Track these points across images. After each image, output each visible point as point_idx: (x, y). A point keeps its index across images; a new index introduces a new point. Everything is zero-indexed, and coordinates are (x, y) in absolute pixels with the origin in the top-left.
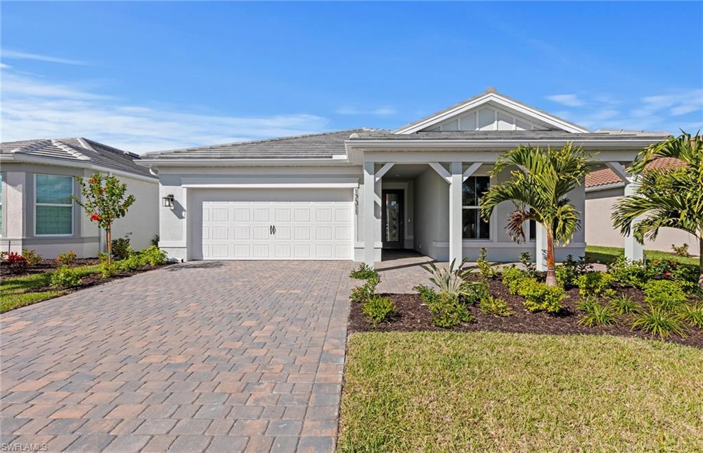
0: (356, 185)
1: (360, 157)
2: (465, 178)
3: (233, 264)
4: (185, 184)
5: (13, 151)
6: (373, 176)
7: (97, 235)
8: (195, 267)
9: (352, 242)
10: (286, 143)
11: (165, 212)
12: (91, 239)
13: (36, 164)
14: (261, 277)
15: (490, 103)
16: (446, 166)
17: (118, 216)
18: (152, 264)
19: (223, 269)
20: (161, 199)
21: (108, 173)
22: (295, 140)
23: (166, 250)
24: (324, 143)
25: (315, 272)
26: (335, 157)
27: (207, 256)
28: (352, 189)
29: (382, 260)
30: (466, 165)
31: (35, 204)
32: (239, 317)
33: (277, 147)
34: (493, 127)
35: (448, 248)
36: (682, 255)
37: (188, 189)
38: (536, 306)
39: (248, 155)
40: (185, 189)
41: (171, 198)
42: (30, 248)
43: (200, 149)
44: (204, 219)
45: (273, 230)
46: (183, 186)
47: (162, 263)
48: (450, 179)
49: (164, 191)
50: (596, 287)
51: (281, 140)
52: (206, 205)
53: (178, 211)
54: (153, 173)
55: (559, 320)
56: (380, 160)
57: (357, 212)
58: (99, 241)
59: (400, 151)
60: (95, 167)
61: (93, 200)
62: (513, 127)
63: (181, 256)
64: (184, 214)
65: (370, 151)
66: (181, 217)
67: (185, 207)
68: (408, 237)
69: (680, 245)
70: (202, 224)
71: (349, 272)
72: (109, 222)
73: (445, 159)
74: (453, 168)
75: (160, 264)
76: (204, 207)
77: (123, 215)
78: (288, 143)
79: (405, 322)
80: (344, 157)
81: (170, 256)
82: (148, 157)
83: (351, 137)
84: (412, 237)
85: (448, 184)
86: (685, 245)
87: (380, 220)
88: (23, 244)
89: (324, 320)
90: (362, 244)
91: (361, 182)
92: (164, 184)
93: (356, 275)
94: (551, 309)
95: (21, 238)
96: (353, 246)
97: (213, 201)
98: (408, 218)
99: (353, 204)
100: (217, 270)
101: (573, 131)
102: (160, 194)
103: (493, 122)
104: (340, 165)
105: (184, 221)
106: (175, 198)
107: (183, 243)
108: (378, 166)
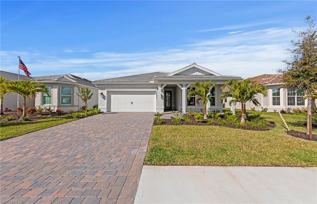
0: (156, 90)
1: (157, 82)
2: (186, 88)
3: (120, 113)
4: (106, 89)
5: (56, 80)
6: (161, 88)
7: (78, 105)
8: (109, 113)
9: (155, 107)
11: (100, 98)
12: (76, 106)
13: (62, 84)
14: (129, 116)
15: (194, 67)
16: (181, 85)
17: (89, 99)
18: (97, 113)
19: (118, 114)
20: (99, 94)
21: (82, 86)
22: (138, 76)
23: (101, 109)
24: (147, 77)
25: (145, 115)
26: (150, 82)
27: (112, 111)
28: (155, 91)
29: (164, 112)
30: (187, 85)
31: (61, 95)
32: (126, 123)
33: (133, 79)
34: (195, 74)
36: (253, 111)
37: (107, 91)
38: (198, 120)
39: (125, 81)
40: (106, 91)
41: (102, 94)
42: (60, 108)
43: (110, 79)
45: (132, 103)
47: (100, 113)
48: (182, 89)
49: (100, 91)
50: (216, 117)
51: (134, 76)
52: (112, 96)
53: (104, 97)
54: (96, 86)
55: (203, 123)
56: (162, 83)
57: (157, 98)
58: (79, 107)
59: (169, 81)
60: (78, 84)
61: (82, 94)
62: (201, 74)
63: (105, 111)
64: (106, 98)
65: (160, 81)
66: (105, 99)
67: (106, 96)
68: (173, 106)
69: (253, 108)
71: (154, 115)
72: (86, 100)
73: (181, 83)
74: (183, 85)
75: (99, 113)
76: (111, 96)
77: (90, 99)
78: (136, 77)
79: (167, 124)
80: (153, 82)
81: (102, 111)
82: (95, 82)
83: (155, 77)
84: (174, 106)
85: (182, 90)
86: (254, 108)
88: (58, 107)
89: (147, 124)
90: (158, 107)
91: (158, 89)
92: (100, 90)
93: (156, 115)
94: (201, 121)
95: (57, 105)
98: (173, 99)
99: (155, 95)
100: (116, 114)
101: (217, 75)
102: (99, 92)
103: (195, 72)
104: (152, 84)
105: (106, 100)
106: (103, 94)
107: (106, 107)
108: (162, 85)
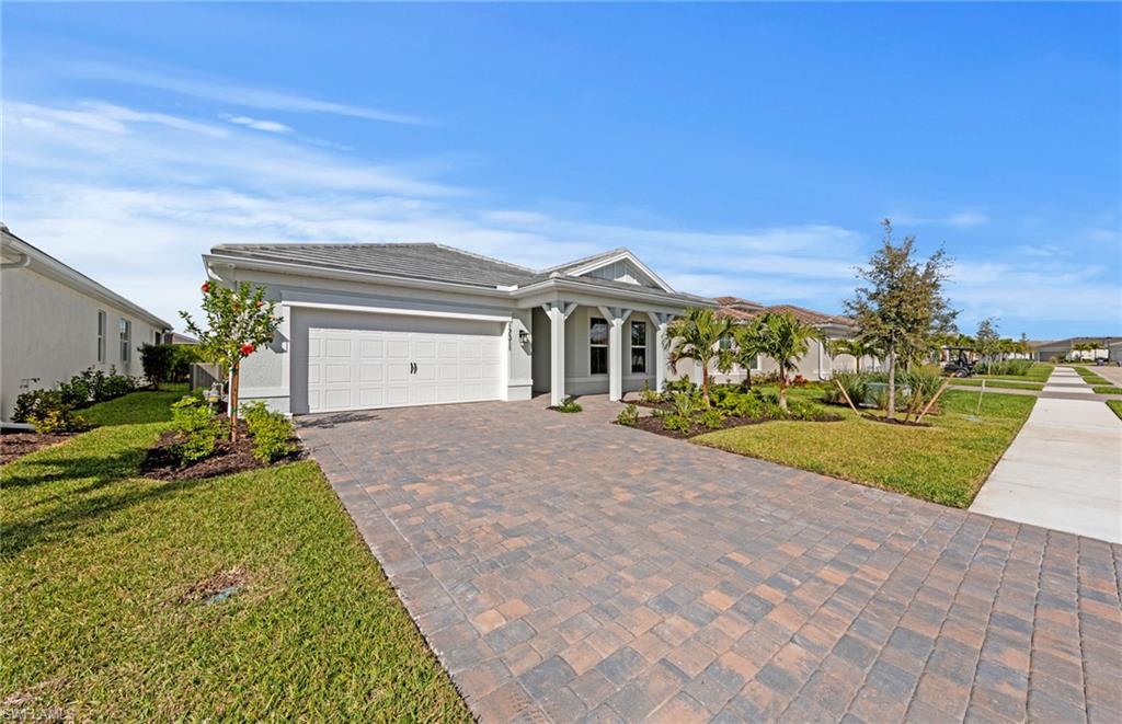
0: (510, 319)
4: (286, 300)
6: (563, 315)
9: (506, 380)
10: (380, 253)
15: (625, 260)
26: (501, 288)
27: (314, 408)
28: (504, 323)
29: (533, 397)
30: (623, 310)
34: (623, 279)
35: (609, 382)
37: (293, 308)
40: (289, 308)
44: (311, 354)
45: (414, 368)
46: (283, 302)
52: (313, 333)
57: (510, 348)
59: (584, 293)
63: (284, 409)
64: (285, 345)
66: (280, 352)
67: (287, 336)
70: (307, 361)
76: (311, 337)
80: (513, 289)
87: (530, 357)
90: (513, 383)
96: (507, 384)
97: (327, 327)
99: (506, 338)
103: (625, 275)
104: (506, 297)
105: (286, 357)
107: (286, 389)
108: (565, 306)
